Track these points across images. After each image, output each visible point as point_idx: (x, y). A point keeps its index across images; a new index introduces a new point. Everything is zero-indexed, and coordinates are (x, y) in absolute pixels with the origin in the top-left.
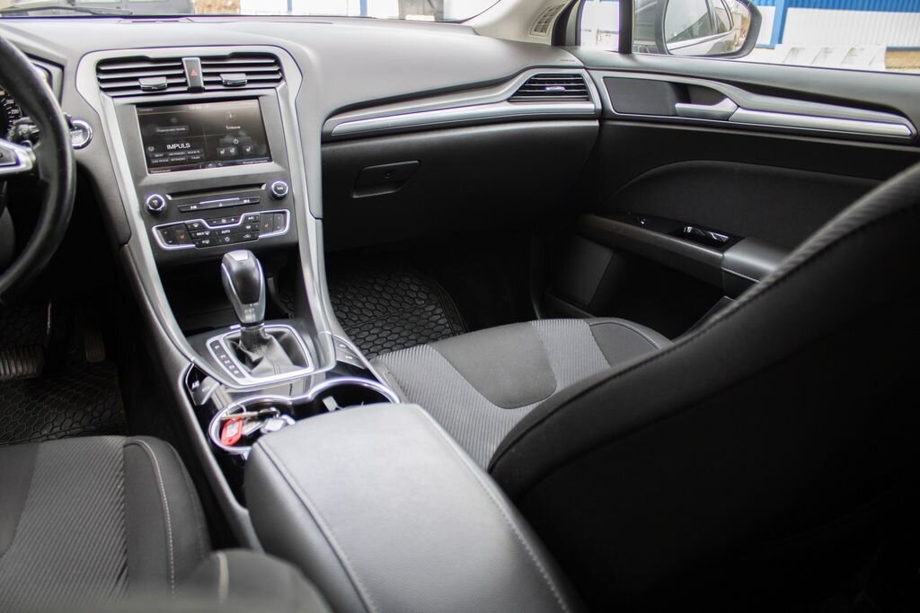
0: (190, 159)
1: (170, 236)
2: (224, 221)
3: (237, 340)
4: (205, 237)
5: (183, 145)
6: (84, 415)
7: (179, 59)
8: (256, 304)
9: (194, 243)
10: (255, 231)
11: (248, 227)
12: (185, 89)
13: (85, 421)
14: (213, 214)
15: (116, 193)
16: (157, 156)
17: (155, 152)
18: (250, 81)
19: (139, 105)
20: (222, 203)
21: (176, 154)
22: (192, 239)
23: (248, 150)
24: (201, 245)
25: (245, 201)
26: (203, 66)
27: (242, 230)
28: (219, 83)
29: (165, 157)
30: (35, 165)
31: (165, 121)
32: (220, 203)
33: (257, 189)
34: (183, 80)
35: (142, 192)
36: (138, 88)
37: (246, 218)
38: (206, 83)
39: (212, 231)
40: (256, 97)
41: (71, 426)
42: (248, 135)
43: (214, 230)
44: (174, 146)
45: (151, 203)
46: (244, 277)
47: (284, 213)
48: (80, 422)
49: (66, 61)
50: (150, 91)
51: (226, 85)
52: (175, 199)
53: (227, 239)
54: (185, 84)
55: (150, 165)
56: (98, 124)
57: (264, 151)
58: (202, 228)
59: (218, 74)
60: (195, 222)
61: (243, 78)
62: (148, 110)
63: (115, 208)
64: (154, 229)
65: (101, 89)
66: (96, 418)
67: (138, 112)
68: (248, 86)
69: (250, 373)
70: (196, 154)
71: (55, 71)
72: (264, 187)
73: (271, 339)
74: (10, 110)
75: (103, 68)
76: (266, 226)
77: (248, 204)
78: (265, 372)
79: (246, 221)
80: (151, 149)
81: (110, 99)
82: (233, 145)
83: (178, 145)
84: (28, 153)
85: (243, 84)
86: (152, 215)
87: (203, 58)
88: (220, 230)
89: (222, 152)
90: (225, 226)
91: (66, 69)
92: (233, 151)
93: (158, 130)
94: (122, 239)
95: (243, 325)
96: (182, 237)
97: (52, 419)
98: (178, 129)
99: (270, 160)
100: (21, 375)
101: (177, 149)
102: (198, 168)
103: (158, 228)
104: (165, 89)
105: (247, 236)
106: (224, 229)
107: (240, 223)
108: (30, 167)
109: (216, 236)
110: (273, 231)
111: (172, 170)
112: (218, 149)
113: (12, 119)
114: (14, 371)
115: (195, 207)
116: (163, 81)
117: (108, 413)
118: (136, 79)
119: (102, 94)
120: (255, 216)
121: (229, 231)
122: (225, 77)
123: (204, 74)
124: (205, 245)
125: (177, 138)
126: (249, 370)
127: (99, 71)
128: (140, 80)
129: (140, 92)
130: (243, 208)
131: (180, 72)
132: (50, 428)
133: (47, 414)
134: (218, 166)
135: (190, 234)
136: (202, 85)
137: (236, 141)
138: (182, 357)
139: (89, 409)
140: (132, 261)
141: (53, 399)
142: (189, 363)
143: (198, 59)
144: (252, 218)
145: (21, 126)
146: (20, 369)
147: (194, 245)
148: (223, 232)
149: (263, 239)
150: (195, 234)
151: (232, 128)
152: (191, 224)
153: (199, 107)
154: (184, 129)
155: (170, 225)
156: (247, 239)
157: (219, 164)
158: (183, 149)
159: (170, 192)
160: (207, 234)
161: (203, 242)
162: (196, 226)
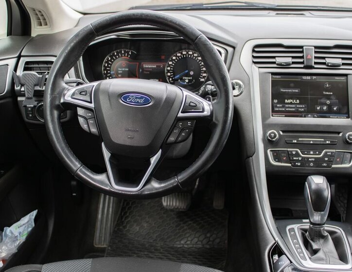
0: (298, 110)
1: (277, 157)
2: (312, 153)
3: (305, 230)
4: (298, 161)
5: (295, 101)
6: (205, 238)
7: (302, 47)
8: (322, 213)
9: (291, 163)
10: (330, 162)
11: (326, 159)
12: (302, 66)
13: (205, 242)
14: (306, 147)
15: (251, 126)
16: (278, 106)
17: (277, 103)
18: (344, 64)
19: (273, 74)
20: (313, 141)
21: (290, 106)
22: (289, 160)
23: (335, 109)
24: (294, 165)
25: (327, 142)
26: (316, 52)
27: (322, 159)
28: (324, 64)
29: (283, 107)
30: (212, 113)
31: (287, 85)
32: (312, 140)
33: (336, 135)
34: (301, 60)
35: (266, 127)
36: (274, 63)
37: (326, 152)
38: (316, 63)
39: (303, 158)
40: (346, 75)
41: (197, 242)
42: (337, 99)
43: (305, 158)
44: (289, 101)
45: (270, 134)
46: (318, 194)
47: (351, 153)
48: (202, 241)
49: (237, 44)
50: (281, 66)
51: (328, 66)
52: (285, 134)
53: (312, 164)
54: (302, 63)
55: (273, 111)
56: (248, 83)
57: (345, 111)
58: (297, 155)
59: (324, 58)
60: (294, 150)
61: (340, 61)
62: (278, 77)
63: (248, 135)
64: (269, 151)
65: (253, 62)
66: (211, 241)
67: (272, 78)
68: (342, 67)
69: (310, 258)
70: (302, 108)
71: (230, 50)
72: (341, 135)
73: (327, 235)
74: (202, 68)
75: (256, 49)
76: (338, 160)
77: (329, 144)
78: (320, 260)
79: (326, 155)
80: (276, 101)
81: (257, 69)
82: (326, 104)
83: (292, 101)
84: (209, 105)
85: (339, 66)
86: (269, 142)
87: (316, 47)
88: (308, 158)
89: (318, 108)
90: (312, 156)
91: (236, 49)
92: (325, 108)
93: (282, 90)
94: (249, 154)
95: (311, 223)
96: (285, 158)
97: (187, 235)
98: (293, 91)
99: (348, 117)
100: (178, 208)
101: (291, 103)
102: (301, 117)
103: (271, 151)
104: (289, 65)
105: (325, 165)
106: (311, 158)
107: (321, 155)
108: (209, 114)
109: (305, 161)
110: (342, 164)
111: (286, 116)
112: (316, 106)
113: (202, 73)
114: (174, 204)
115: (295, 141)
116: (290, 60)
117: (218, 241)
118: (274, 57)
119: (254, 65)
120: (332, 153)
121: (314, 160)
122: (328, 61)
123: (316, 58)
124: (297, 166)
125: (292, 96)
126: (310, 256)
127: (254, 51)
128: (276, 58)
129: (275, 66)
130: (325, 146)
131: (301, 55)
132: (185, 241)
133: (186, 232)
134: (314, 117)
135: (289, 158)
136: (313, 64)
137: (328, 102)
138: (271, 236)
139: (208, 235)
140: (252, 168)
141: (190, 224)
142: (274, 242)
143: (313, 48)
144: (330, 153)
145: (208, 86)
146: (178, 204)
147: (290, 165)
148: (310, 159)
149: (334, 168)
150: (293, 158)
151: (327, 93)
152: (291, 151)
153: (309, 78)
154: (297, 91)
155: (278, 150)
156: (324, 167)
157: (315, 116)
158: (294, 104)
159: (283, 130)
160: (300, 159)
161: (297, 164)
162: (294, 153)
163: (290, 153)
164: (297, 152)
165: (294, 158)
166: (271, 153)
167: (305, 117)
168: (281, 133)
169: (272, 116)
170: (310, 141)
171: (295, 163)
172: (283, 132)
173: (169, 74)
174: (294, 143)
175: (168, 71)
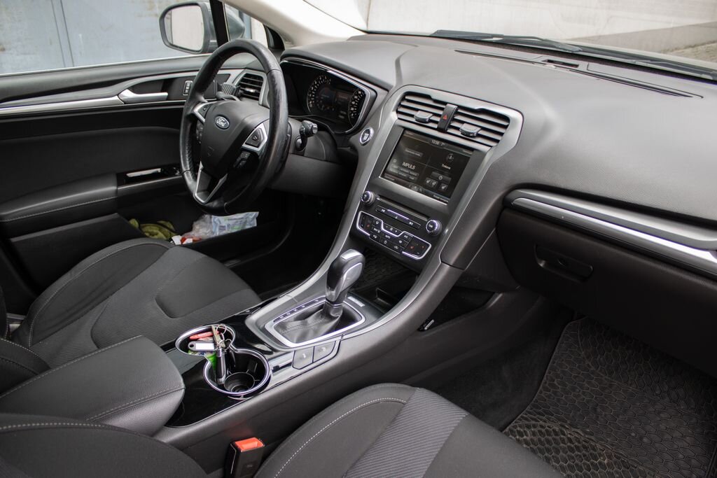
0: (408, 178)
1: (363, 222)
2: (391, 229)
4: (376, 233)
5: (411, 166)
7: (445, 103)
9: (370, 233)
11: (400, 242)
12: (436, 126)
16: (394, 167)
18: (479, 135)
19: (406, 129)
20: (399, 217)
21: (404, 170)
23: (443, 188)
24: (371, 237)
26: (456, 113)
28: (459, 129)
29: (399, 170)
31: (413, 145)
34: (438, 120)
35: (371, 186)
36: (412, 116)
37: (404, 234)
38: (450, 126)
39: (382, 232)
40: (473, 150)
42: (451, 176)
44: (407, 165)
45: (364, 194)
47: (428, 245)
49: (391, 87)
50: (418, 121)
51: (461, 133)
52: (380, 199)
53: (386, 242)
54: (438, 123)
57: (450, 193)
59: (462, 122)
61: (476, 131)
62: (410, 134)
64: (360, 213)
65: (397, 110)
67: (402, 133)
68: (476, 139)
69: (280, 322)
70: (413, 176)
75: (407, 97)
76: (412, 248)
77: (410, 225)
80: (395, 161)
81: (396, 119)
82: (437, 179)
83: (409, 165)
85: (473, 136)
87: (459, 107)
89: (428, 182)
92: (434, 184)
93: (406, 150)
98: (416, 154)
101: (407, 168)
102: (407, 186)
104: (426, 123)
105: (396, 247)
107: (398, 236)
109: (382, 236)
112: (427, 178)
116: (429, 117)
118: (417, 110)
119: (395, 115)
120: (409, 237)
121: (389, 237)
122: (465, 127)
123: (453, 120)
124: (373, 238)
125: (411, 160)
127: (403, 99)
128: (419, 111)
129: (412, 119)
130: (407, 227)
131: (441, 112)
136: (447, 127)
137: (441, 177)
143: (456, 107)
144: (407, 237)
151: (446, 167)
153: (438, 143)
154: (419, 155)
156: (395, 250)
157: (421, 190)
158: (410, 169)
173: (352, 109)
175: (353, 106)
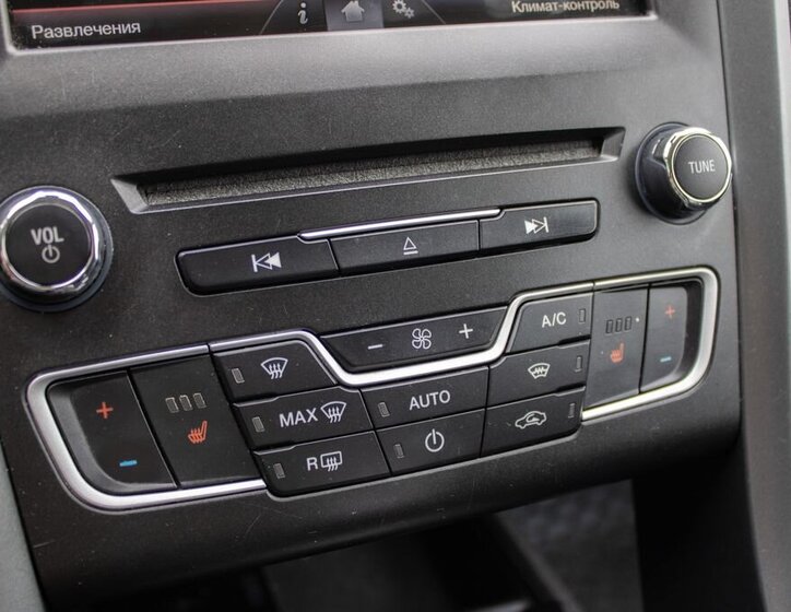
10: (567, 390)
22: (244, 448)
25: (530, 227)
27: (509, 378)
33: (583, 162)
43: (371, 396)
58: (308, 383)
60: (271, 348)
79: (530, 340)
88: (398, 393)
90: (426, 367)
96: (197, 436)
99: (641, 4)
103: (60, 387)
106: (424, 385)
110: (643, 374)
115: (275, 261)
134: (393, 21)
135: (241, 421)
147: (260, 483)
148: (414, 403)
149: (600, 426)
150: (270, 416)
152: (251, 361)
155: (129, 370)
159: (140, 166)
160: (334, 415)
161: (312, 462)
162: (276, 372)
163: (237, 376)
164: (298, 356)
165: (285, 420)
166: (66, 404)
167: (317, 24)
168: (134, 201)
169: (24, 39)
170: (398, 236)
171: (294, 464)
172: (146, 182)
174: (270, 280)
